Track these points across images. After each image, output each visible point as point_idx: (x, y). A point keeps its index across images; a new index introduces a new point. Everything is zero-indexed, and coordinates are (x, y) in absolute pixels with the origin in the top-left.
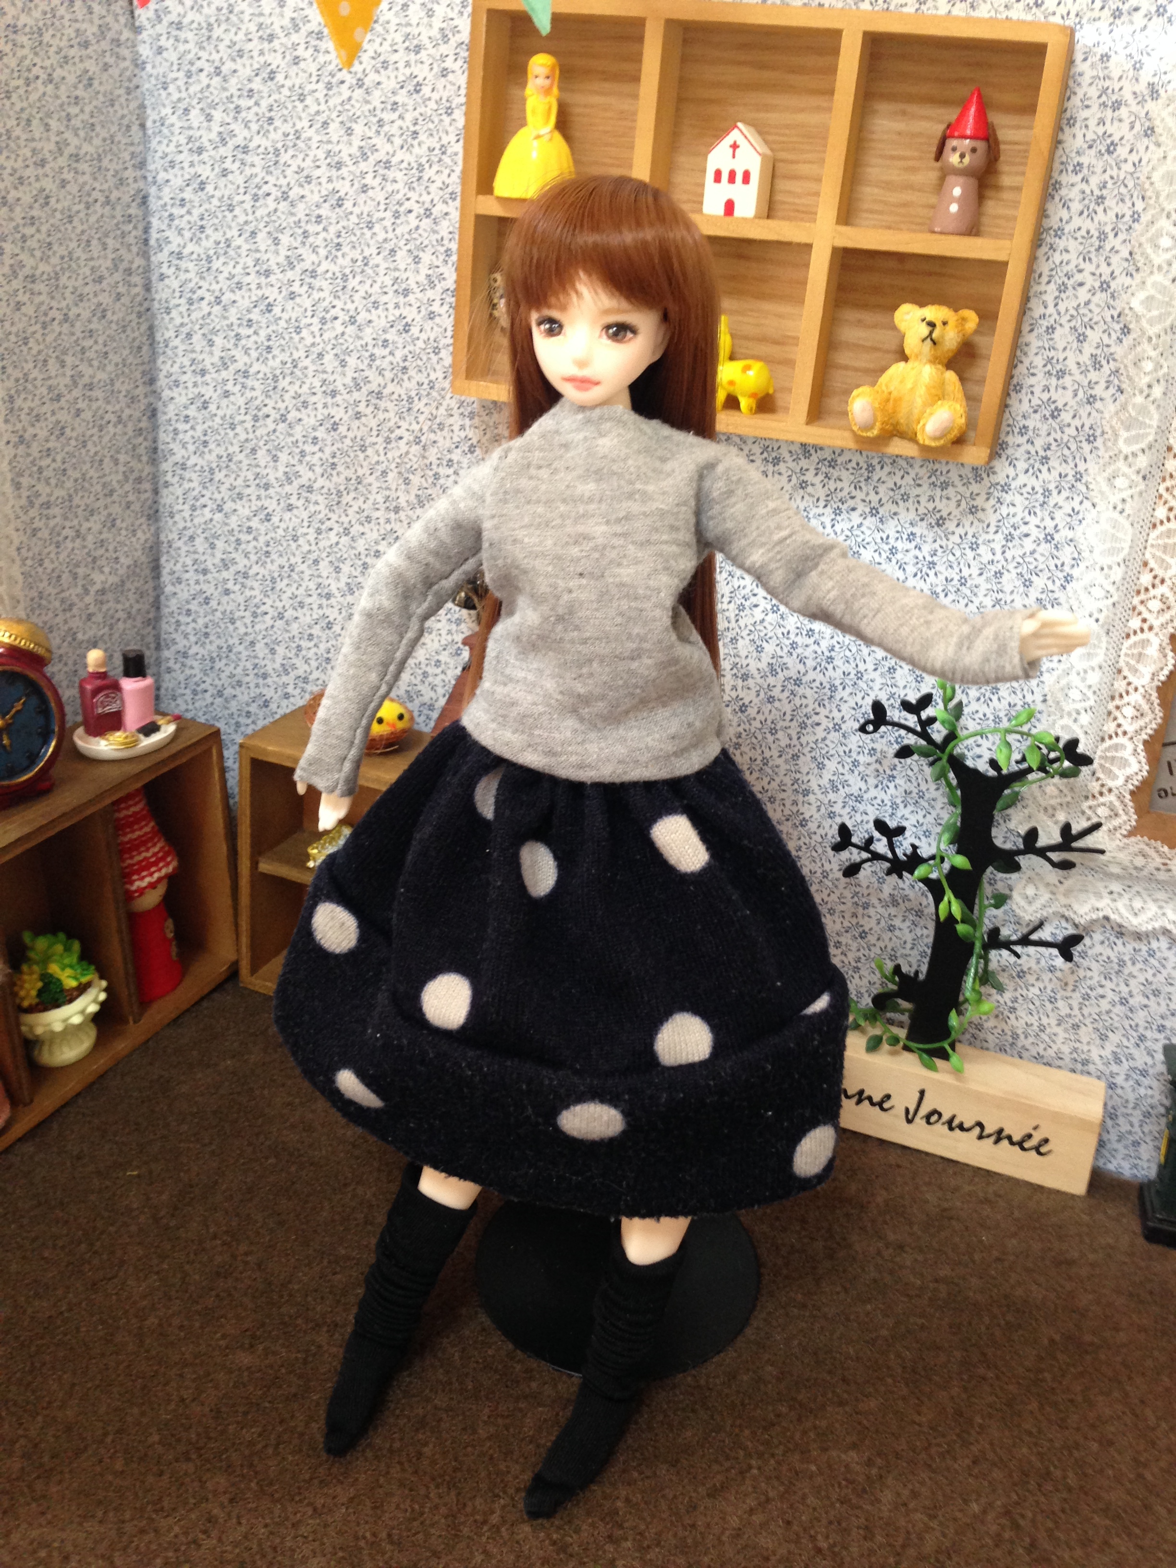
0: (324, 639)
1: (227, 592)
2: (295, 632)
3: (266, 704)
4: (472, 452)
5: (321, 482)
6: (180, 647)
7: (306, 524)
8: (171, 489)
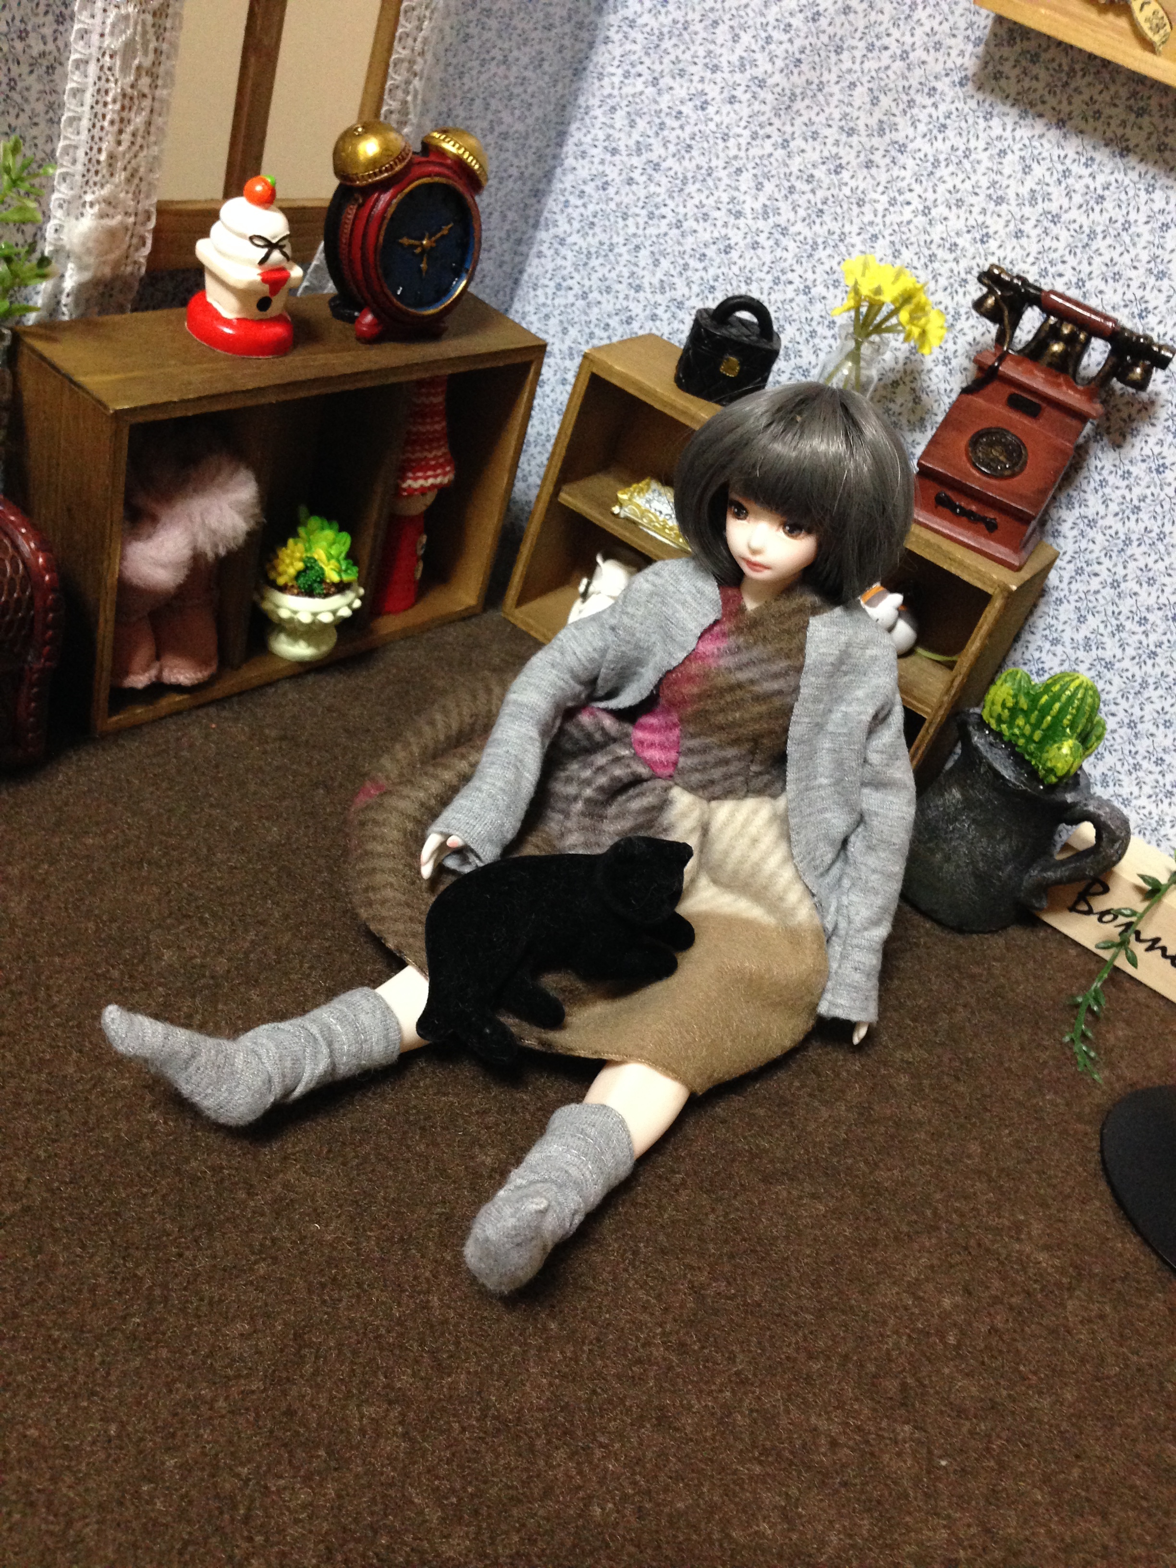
0: (716, 264)
1: (630, 181)
2: (687, 248)
3: (629, 321)
4: (961, 84)
5: (777, 78)
6: (560, 231)
7: (743, 123)
8: (610, 46)
